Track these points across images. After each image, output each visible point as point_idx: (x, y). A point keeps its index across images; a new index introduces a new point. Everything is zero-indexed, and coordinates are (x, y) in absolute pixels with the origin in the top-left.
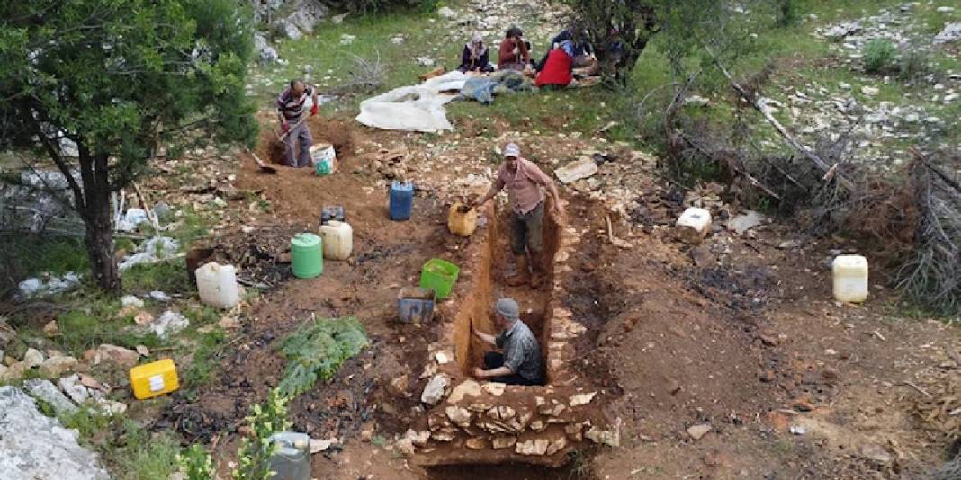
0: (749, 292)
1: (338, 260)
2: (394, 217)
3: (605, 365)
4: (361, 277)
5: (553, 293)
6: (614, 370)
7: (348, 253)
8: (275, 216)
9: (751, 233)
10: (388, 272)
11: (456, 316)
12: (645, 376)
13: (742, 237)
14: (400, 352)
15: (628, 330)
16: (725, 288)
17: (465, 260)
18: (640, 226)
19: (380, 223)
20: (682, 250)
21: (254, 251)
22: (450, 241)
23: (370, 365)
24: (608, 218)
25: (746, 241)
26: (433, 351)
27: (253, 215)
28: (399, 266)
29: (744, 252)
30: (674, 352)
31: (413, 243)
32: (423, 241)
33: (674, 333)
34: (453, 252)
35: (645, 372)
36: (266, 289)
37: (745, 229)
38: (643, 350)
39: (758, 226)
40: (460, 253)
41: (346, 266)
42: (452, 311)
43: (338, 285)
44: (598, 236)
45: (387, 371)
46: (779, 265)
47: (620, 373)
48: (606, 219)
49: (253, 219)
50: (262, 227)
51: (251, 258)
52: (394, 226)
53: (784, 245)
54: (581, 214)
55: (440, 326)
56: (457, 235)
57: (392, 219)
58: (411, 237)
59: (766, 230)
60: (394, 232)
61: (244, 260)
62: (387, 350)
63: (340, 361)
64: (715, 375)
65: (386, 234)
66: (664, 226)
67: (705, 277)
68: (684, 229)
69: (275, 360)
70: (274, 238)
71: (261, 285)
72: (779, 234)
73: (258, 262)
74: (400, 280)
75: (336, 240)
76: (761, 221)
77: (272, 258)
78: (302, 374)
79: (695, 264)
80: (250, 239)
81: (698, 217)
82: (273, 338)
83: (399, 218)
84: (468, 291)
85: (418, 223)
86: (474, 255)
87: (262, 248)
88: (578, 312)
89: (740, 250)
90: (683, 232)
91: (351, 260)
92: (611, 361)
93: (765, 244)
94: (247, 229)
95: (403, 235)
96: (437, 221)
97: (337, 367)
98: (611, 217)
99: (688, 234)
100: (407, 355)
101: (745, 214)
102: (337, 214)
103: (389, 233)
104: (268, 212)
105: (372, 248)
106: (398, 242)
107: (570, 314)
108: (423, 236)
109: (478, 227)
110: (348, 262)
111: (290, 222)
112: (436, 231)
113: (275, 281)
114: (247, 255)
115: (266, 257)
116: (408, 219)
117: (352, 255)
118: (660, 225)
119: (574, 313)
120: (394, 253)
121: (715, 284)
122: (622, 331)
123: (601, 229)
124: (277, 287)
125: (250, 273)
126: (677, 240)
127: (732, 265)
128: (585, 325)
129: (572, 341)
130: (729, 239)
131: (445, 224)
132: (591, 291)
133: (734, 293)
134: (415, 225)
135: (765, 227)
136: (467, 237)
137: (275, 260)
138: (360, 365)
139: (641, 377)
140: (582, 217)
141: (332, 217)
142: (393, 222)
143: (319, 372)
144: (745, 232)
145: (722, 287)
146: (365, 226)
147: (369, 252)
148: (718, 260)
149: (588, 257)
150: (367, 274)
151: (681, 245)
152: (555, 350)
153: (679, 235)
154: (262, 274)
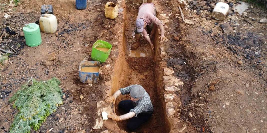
0: (252, 48)
1: (50, 34)
2: (79, 8)
3: (202, 118)
4: (62, 44)
5: (161, 56)
6: (207, 120)
7: (56, 29)
8: (21, 8)
9: (245, 14)
10: (76, 40)
11: (112, 76)
12: (226, 124)
13: (241, 16)
14: (81, 107)
15: (211, 90)
16: (240, 46)
17: (114, 34)
18: (195, 11)
19: (72, 11)
20: (217, 24)
21: (8, 30)
22: (106, 23)
23: (62, 119)
24: (180, 8)
25: (244, 19)
26: (100, 108)
27: (11, 7)
28: (81, 37)
29: (245, 25)
30: (241, 107)
31: (88, 22)
32: (93, 21)
33: (239, 93)
34: (108, 29)
35: (226, 122)
36: (12, 54)
37: (242, 12)
38: (224, 106)
39: (247, 10)
40: (111, 30)
41: (55, 37)
42: (109, 72)
43: (50, 49)
44: (177, 17)
45: (73, 122)
46: (263, 32)
47: (211, 122)
48: (178, 7)
49: (10, 10)
50: (14, 15)
51: (7, 34)
52: (79, 13)
53: (262, 21)
54: (166, 4)
55: (103, 85)
56: (109, 19)
57: (77, 9)
58: (86, 19)
59: (251, 12)
60: (78, 16)
61: (3, 35)
62: (73, 105)
63: (44, 118)
64: (263, 119)
65: (75, 17)
66: (206, 11)
67: (230, 39)
68: (217, 13)
69: (10, 110)
70: (19, 21)
71: (10, 51)
72: (258, 14)
73: (10, 36)
74: (82, 46)
75: (49, 24)
76: (248, 8)
77: (17, 34)
78: (22, 126)
79: (223, 32)
80: (7, 22)
81: (224, 8)
82: (11, 92)
83: (81, 8)
84: (117, 55)
85: (90, 11)
86: (118, 32)
87: (12, 28)
88: (177, 71)
89: (243, 24)
90: (217, 15)
91: (57, 33)
92: (205, 114)
93: (253, 20)
94: (7, 16)
95: (83, 18)
96: (99, 10)
97: (43, 122)
98: (181, 6)
99: (219, 16)
100: (85, 109)
101: (240, 4)
102: (49, 9)
103: (76, 17)
104: (19, 6)
105: (68, 26)
106: (80, 22)
107: (173, 72)
108: (92, 19)
109: (119, 13)
110: (56, 35)
111: (29, 11)
112: (99, 15)
113: (17, 48)
114: (5, 32)
115: (14, 33)
116: (85, 9)
117: (57, 31)
118: (203, 10)
119: (175, 72)
120: (78, 29)
121: (235, 43)
122: (207, 90)
123: (177, 13)
124: (17, 53)
125: (5, 43)
126: (212, 18)
127: (241, 32)
128: (183, 81)
129: (177, 93)
130: (237, 17)
131: (103, 12)
132: (181, 55)
133: (245, 48)
134: (88, 12)
135: (250, 10)
136: (114, 20)
137: (18, 35)
138: (57, 119)
139: (224, 126)
140: (167, 6)
141: (46, 12)
142: (78, 11)
143: (32, 125)
144: (243, 14)
145: (239, 45)
146: (65, 14)
147: (66, 28)
148: (234, 29)
149: (175, 31)
150: (65, 42)
151: (215, 21)
152: (169, 100)
153: (214, 16)
154: (11, 44)
